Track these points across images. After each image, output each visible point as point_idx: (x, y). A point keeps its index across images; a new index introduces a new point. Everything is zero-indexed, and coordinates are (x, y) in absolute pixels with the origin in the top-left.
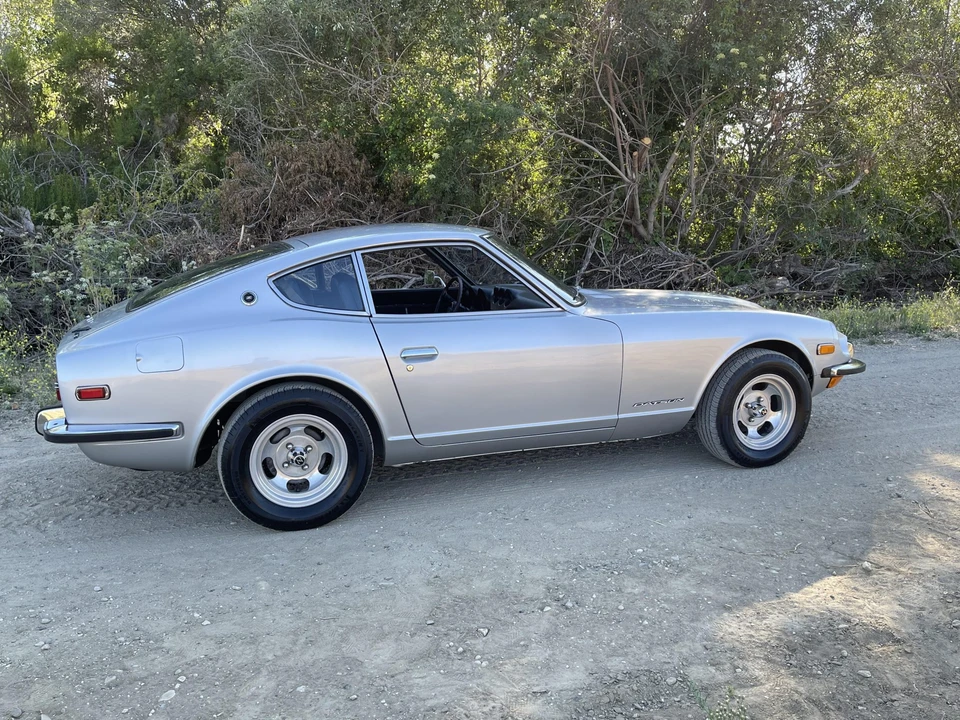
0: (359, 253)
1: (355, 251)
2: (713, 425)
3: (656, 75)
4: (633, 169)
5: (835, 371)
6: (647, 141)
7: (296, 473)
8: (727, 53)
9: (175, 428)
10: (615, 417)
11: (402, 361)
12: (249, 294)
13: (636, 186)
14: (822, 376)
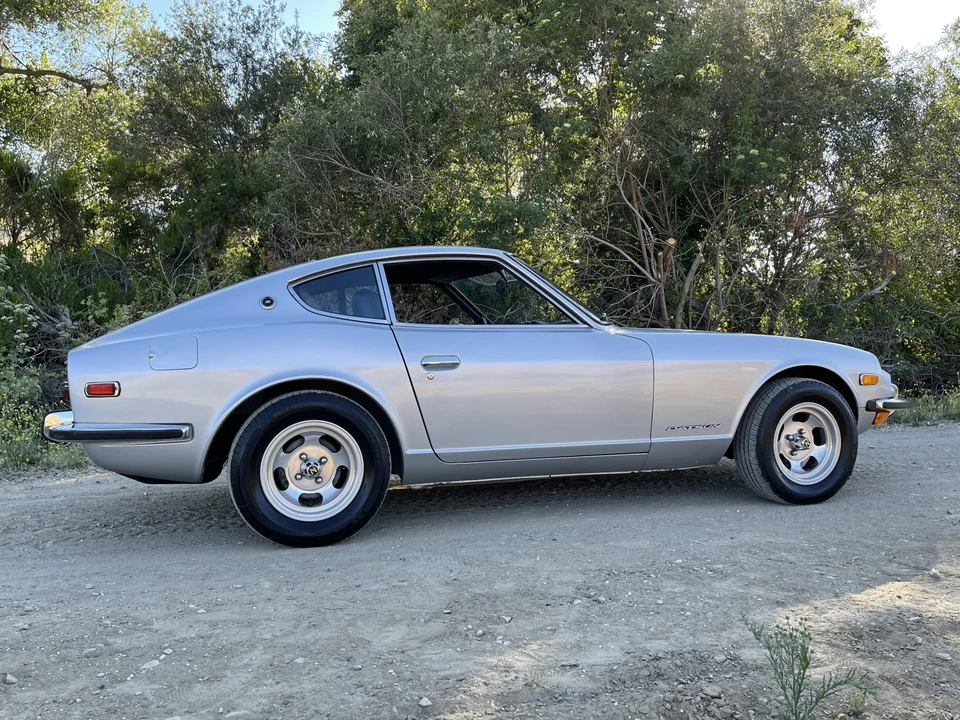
0: (381, 264)
1: (377, 261)
2: (753, 454)
3: (678, 180)
4: (658, 269)
5: (880, 404)
6: (672, 241)
7: (308, 487)
8: (747, 154)
9: (185, 430)
10: (647, 440)
11: (422, 368)
12: (268, 299)
13: (662, 286)
14: (867, 409)
